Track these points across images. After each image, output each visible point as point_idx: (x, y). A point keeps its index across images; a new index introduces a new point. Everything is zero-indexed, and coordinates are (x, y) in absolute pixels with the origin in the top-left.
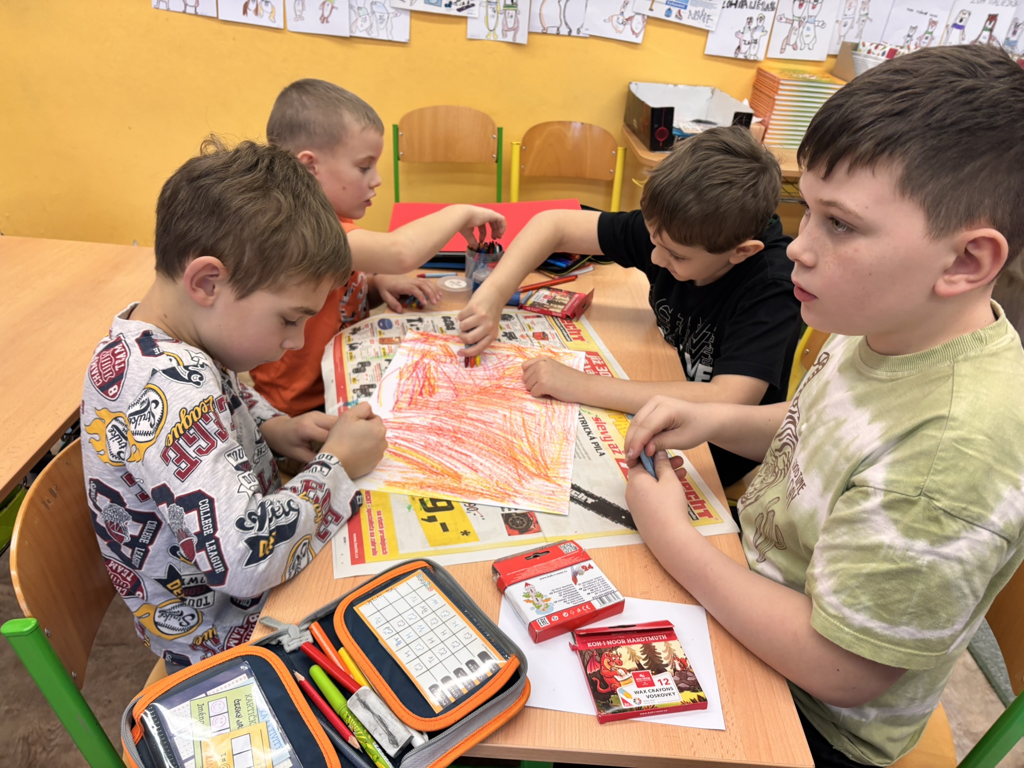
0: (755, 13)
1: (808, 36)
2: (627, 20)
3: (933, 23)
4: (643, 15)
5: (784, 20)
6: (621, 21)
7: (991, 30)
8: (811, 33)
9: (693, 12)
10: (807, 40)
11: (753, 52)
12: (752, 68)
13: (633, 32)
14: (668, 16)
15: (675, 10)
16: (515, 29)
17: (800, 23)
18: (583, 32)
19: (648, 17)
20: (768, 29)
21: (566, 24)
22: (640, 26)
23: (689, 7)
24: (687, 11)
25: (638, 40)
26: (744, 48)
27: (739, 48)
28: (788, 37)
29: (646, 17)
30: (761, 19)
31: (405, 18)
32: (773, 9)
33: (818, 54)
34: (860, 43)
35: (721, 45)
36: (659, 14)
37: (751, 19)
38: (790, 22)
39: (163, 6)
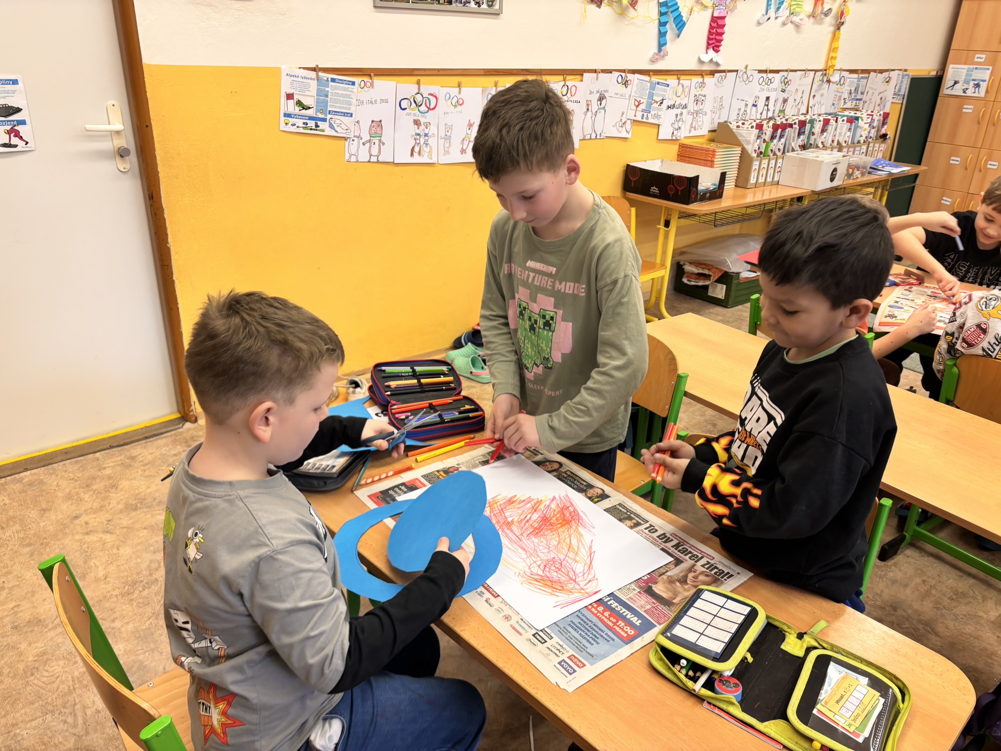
0: (678, 111)
1: (700, 121)
2: (623, 124)
3: (746, 105)
4: (631, 120)
5: (690, 113)
6: (620, 126)
7: (768, 105)
8: (701, 119)
9: (653, 115)
10: (700, 124)
11: (679, 135)
12: (676, 144)
13: (627, 131)
14: (642, 118)
15: (645, 114)
17: (697, 114)
18: (604, 135)
19: (634, 121)
20: (684, 120)
21: (595, 131)
22: (630, 127)
23: (651, 112)
24: (651, 114)
25: (629, 136)
26: (675, 132)
27: (673, 133)
28: (692, 123)
30: (681, 114)
32: (686, 108)
33: (704, 131)
34: (726, 122)
35: (665, 133)
36: (639, 118)
37: (677, 115)
38: (692, 114)
39: (353, 159)
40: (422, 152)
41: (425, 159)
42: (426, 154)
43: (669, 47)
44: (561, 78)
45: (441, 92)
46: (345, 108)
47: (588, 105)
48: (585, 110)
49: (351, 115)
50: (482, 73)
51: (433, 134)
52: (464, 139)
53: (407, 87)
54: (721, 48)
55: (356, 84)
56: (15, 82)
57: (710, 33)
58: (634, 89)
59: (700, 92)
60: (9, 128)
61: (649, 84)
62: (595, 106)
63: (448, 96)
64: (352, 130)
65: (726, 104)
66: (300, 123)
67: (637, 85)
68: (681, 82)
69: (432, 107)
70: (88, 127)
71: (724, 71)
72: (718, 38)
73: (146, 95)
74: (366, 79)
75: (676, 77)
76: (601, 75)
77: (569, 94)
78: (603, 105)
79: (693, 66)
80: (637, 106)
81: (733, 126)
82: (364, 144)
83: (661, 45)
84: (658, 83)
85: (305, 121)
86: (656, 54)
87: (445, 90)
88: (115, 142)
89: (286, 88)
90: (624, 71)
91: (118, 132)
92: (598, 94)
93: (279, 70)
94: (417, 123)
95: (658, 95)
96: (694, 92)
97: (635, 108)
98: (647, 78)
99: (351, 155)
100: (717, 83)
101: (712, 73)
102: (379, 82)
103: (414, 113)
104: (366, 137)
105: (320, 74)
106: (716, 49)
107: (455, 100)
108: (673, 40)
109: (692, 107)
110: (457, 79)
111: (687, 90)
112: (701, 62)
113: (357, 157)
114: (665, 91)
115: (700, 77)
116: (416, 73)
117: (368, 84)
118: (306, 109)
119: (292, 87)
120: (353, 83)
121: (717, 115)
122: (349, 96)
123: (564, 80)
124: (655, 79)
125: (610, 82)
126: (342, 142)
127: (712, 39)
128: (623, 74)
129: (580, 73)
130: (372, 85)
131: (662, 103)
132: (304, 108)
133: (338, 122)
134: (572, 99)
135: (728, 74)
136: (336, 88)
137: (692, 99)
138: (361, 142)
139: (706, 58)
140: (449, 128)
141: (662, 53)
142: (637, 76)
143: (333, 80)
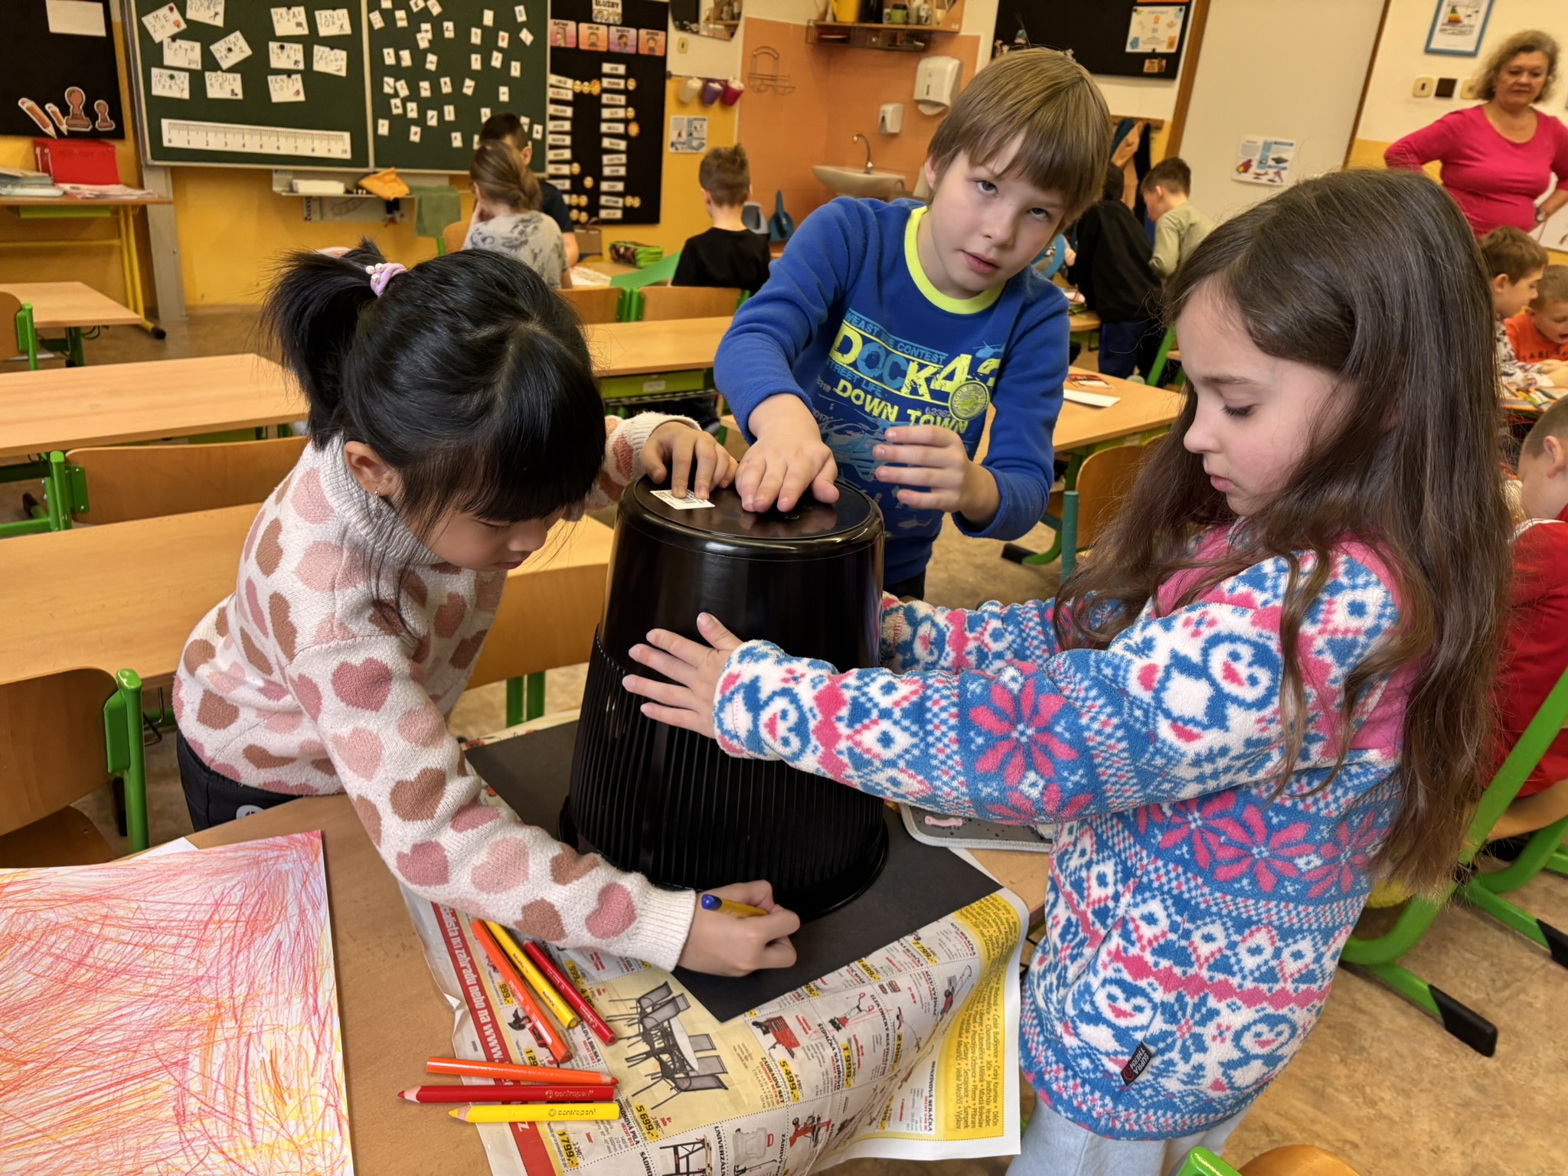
56: (1291, 145)
60: (1275, 171)
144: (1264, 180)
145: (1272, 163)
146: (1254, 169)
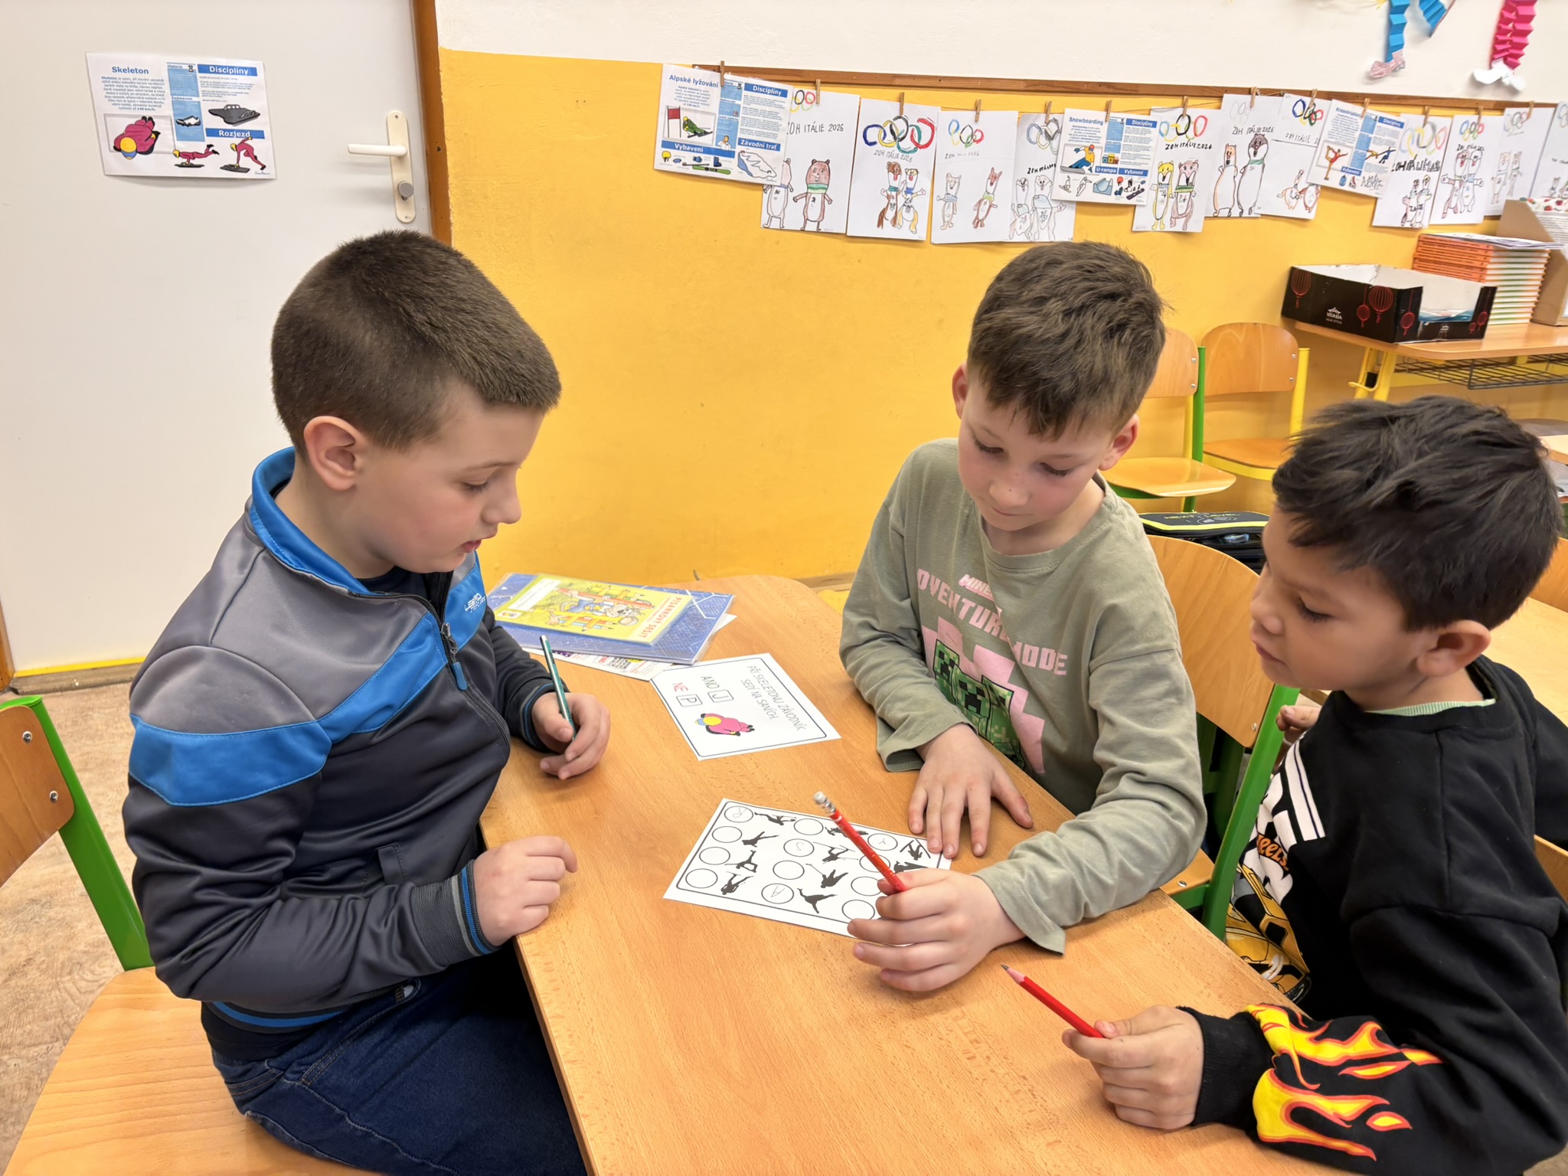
0: (1421, 175)
1: (1467, 197)
2: (1300, 193)
4: (1317, 185)
5: (1447, 181)
6: (1294, 196)
8: (1470, 193)
9: (1367, 179)
10: (1467, 201)
11: (1419, 219)
12: (1413, 237)
13: (1306, 207)
14: (1342, 184)
15: (1349, 177)
16: (1187, 216)
17: (1461, 182)
18: (1256, 211)
19: (1324, 188)
20: (1432, 192)
21: (1239, 203)
22: (1314, 199)
23: (1363, 174)
24: (1361, 178)
25: (1310, 216)
26: (1411, 215)
27: (1405, 215)
28: (1449, 200)
29: (1319, 188)
30: (1427, 180)
31: (1070, 213)
32: (1438, 169)
33: (1477, 216)
34: (1523, 199)
35: (1389, 213)
36: (1334, 182)
37: (1417, 181)
38: (1452, 182)
39: (775, 224)
40: (899, 220)
41: (904, 233)
42: (906, 224)
43: (1408, 53)
44: (1178, 101)
45: (943, 119)
46: (768, 136)
47: (1228, 154)
48: (1222, 163)
49: (778, 148)
50: (1022, 86)
51: (922, 190)
52: (980, 202)
53: (880, 106)
54: (1521, 60)
55: (789, 95)
56: (253, 72)
57: (1500, 31)
58: (1329, 127)
59: (1471, 142)
60: (238, 141)
61: (1361, 121)
62: (1242, 157)
63: (954, 126)
64: (779, 173)
65: (1527, 165)
66: (688, 157)
67: (1335, 120)
68: (1430, 119)
69: (923, 143)
70: (353, 147)
71: (1526, 105)
72: (1516, 40)
73: (441, 99)
74: (807, 89)
75: (1420, 110)
76: (1259, 99)
77: (1190, 133)
78: (1259, 156)
79: (1458, 90)
80: (1332, 161)
81: (1537, 208)
82: (795, 200)
83: (1391, 49)
84: (1381, 120)
85: (697, 155)
86: (1380, 65)
87: (951, 115)
88: (394, 174)
89: (669, 100)
90: (1309, 94)
91: (401, 158)
92: (1252, 135)
93: (659, 68)
94: (894, 169)
95: (1380, 142)
96: (1456, 140)
97: (1327, 163)
98: (1358, 109)
99: (771, 218)
100: (1509, 126)
101: (1500, 107)
102: (828, 94)
103: (889, 150)
104: (800, 188)
105: (728, 76)
106: (1512, 60)
107: (968, 132)
108: (1417, 41)
109: (1451, 168)
110: (973, 97)
111: (1442, 136)
112: (1477, 84)
113: (782, 220)
114: (1395, 135)
115: (1473, 112)
116: (898, 82)
117: (810, 97)
118: (700, 135)
119: (679, 98)
120: (784, 93)
121: (1507, 188)
122: (775, 115)
123: (1184, 106)
124: (1374, 111)
125: (1278, 115)
126: (758, 193)
127: (1503, 42)
128: (1307, 100)
129: (1215, 94)
130: (817, 99)
131: (1386, 158)
132: (696, 134)
133: (754, 158)
134: (1197, 141)
135: (1535, 110)
136: (753, 100)
137: (1453, 152)
138: (791, 195)
139: (1487, 77)
140: (954, 181)
141: (1392, 64)
142: (1336, 103)
143: (749, 87)
144: (211, 167)
145: (218, 123)
146: (168, 139)
